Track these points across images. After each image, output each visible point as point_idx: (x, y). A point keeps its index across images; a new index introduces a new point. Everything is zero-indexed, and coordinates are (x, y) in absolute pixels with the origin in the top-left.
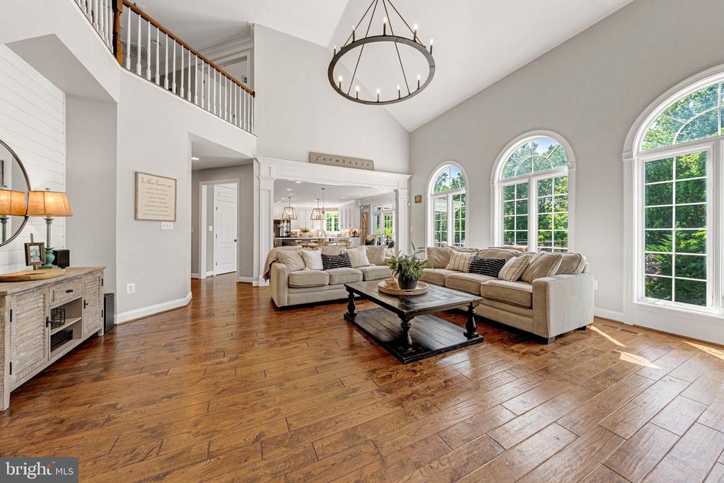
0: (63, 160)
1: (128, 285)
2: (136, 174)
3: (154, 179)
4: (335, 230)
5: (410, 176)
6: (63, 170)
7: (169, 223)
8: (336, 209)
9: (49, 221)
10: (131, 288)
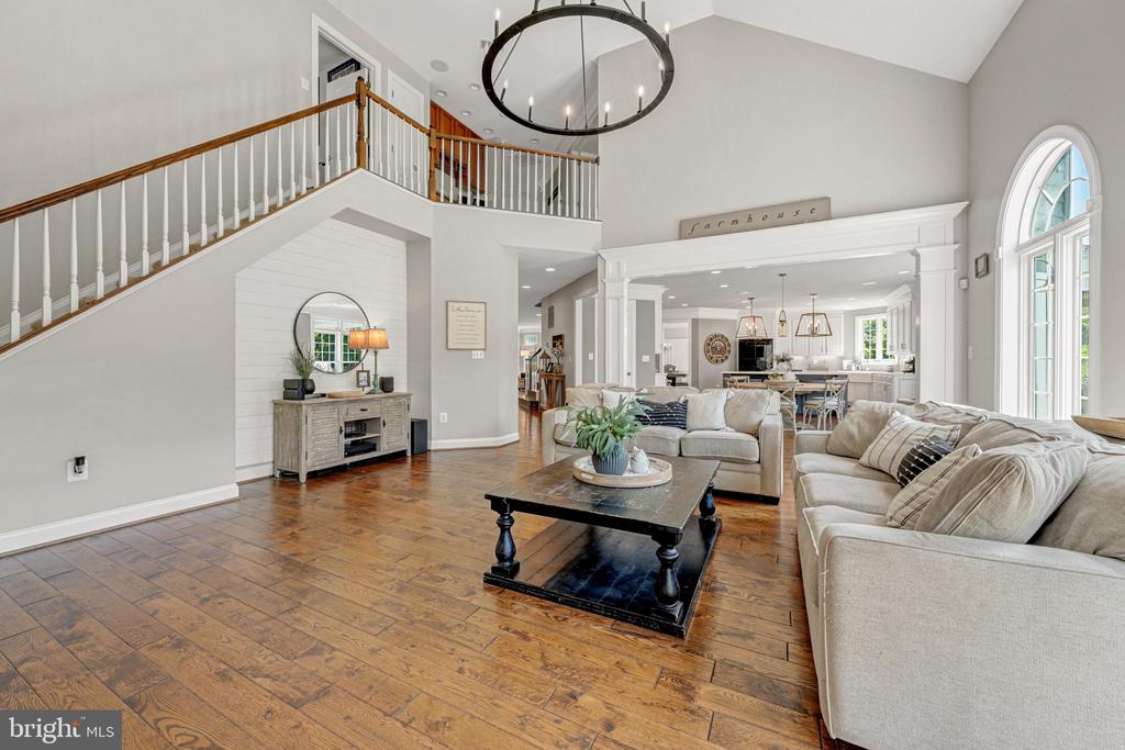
0: (404, 299)
1: (442, 414)
2: (447, 303)
3: (463, 306)
4: (885, 356)
5: (964, 204)
6: (404, 309)
7: (479, 352)
8: (883, 310)
9: (376, 353)
10: (444, 417)
